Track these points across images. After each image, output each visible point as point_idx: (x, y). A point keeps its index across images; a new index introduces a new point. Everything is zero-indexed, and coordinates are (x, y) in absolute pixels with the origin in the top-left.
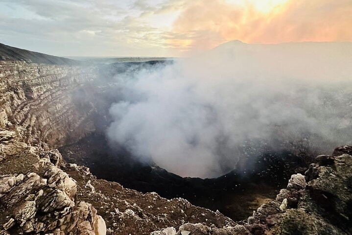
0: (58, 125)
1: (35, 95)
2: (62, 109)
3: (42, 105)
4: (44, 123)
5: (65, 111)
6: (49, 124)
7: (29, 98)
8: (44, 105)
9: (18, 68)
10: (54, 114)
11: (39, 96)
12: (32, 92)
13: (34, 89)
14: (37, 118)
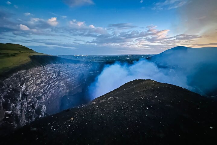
0: (67, 86)
1: (61, 75)
2: (70, 80)
3: (62, 78)
4: (62, 85)
5: (72, 81)
6: (63, 85)
7: (59, 76)
8: (63, 78)
9: (59, 65)
10: (66, 82)
11: (62, 75)
12: (60, 74)
13: (61, 73)
14: (59, 83)
